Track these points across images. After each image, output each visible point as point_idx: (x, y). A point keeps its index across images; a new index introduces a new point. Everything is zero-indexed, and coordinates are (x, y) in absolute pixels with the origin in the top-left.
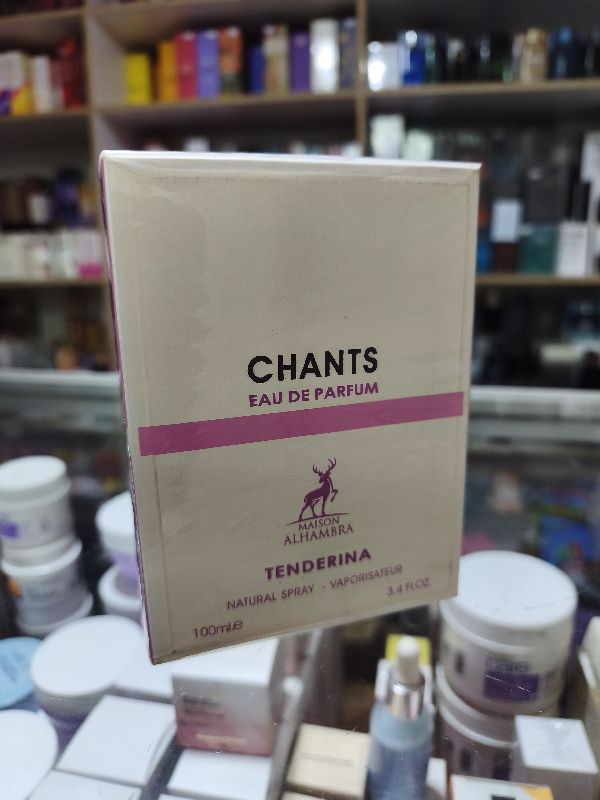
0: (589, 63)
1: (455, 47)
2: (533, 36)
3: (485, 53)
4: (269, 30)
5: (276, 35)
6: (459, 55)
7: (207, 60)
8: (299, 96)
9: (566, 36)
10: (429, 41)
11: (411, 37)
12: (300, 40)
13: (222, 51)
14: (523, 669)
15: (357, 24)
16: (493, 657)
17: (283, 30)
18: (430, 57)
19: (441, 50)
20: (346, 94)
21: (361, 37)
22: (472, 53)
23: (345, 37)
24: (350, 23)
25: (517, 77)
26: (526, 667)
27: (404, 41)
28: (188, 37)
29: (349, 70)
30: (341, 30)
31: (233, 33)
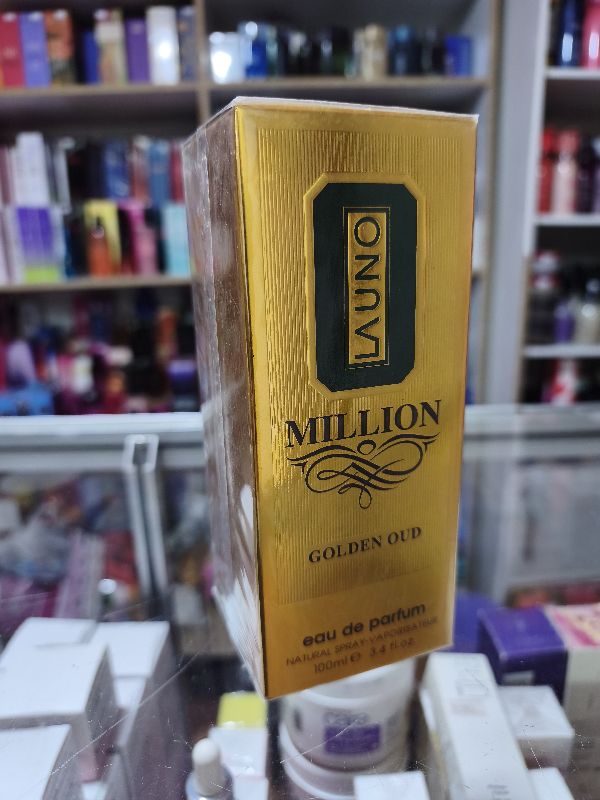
0: (426, 62)
1: (297, 41)
2: (372, 33)
3: (327, 49)
4: (101, 15)
5: (109, 20)
6: (301, 49)
7: (33, 46)
8: (138, 88)
9: (403, 34)
10: (270, 33)
11: (251, 29)
12: (136, 27)
13: (50, 36)
14: (362, 721)
15: (195, 12)
16: (330, 713)
17: (116, 14)
18: (272, 50)
19: (283, 44)
20: (188, 86)
21: (200, 27)
22: (314, 48)
23: (183, 26)
24: (188, 11)
25: (359, 73)
26: (366, 718)
27: (244, 32)
28: (10, 17)
29: (189, 61)
30: (179, 19)
31: (61, 15)
